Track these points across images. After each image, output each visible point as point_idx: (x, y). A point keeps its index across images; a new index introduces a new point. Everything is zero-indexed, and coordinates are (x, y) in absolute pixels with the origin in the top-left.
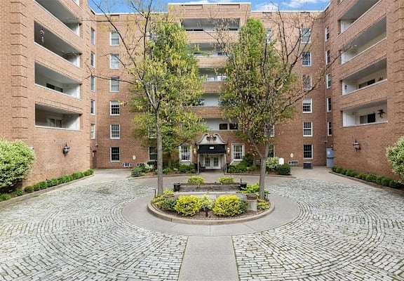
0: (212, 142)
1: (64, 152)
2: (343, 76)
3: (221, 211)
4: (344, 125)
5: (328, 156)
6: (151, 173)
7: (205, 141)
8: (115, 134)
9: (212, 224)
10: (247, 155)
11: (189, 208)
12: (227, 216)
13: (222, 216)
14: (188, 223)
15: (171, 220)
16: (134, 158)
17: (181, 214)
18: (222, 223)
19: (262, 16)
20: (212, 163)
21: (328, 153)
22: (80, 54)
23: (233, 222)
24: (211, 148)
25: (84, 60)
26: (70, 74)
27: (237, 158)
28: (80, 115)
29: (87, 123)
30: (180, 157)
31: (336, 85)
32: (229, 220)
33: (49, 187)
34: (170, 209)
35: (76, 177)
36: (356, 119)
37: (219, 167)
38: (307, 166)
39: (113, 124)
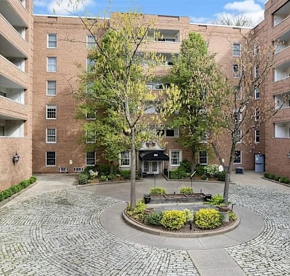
0: (151, 148)
1: (14, 162)
2: (277, 92)
3: (205, 224)
4: (276, 136)
5: (256, 162)
6: (97, 180)
7: (144, 147)
8: (51, 138)
9: (197, 237)
10: (184, 161)
11: (175, 222)
12: (209, 229)
13: (205, 228)
14: (176, 237)
15: (159, 234)
16: (71, 162)
17: (168, 228)
18: (207, 235)
19: (198, 28)
20: (151, 168)
21: (257, 159)
22: (26, 59)
23: (214, 234)
24: (155, 155)
25: (30, 65)
26: (19, 81)
27: (174, 163)
28: (25, 121)
29: (30, 129)
30: (120, 162)
31: (269, 98)
32: (211, 232)
33: (6, 198)
34: (155, 223)
35: (23, 185)
36: (286, 130)
37: (157, 172)
38: (239, 172)
39: (49, 128)
